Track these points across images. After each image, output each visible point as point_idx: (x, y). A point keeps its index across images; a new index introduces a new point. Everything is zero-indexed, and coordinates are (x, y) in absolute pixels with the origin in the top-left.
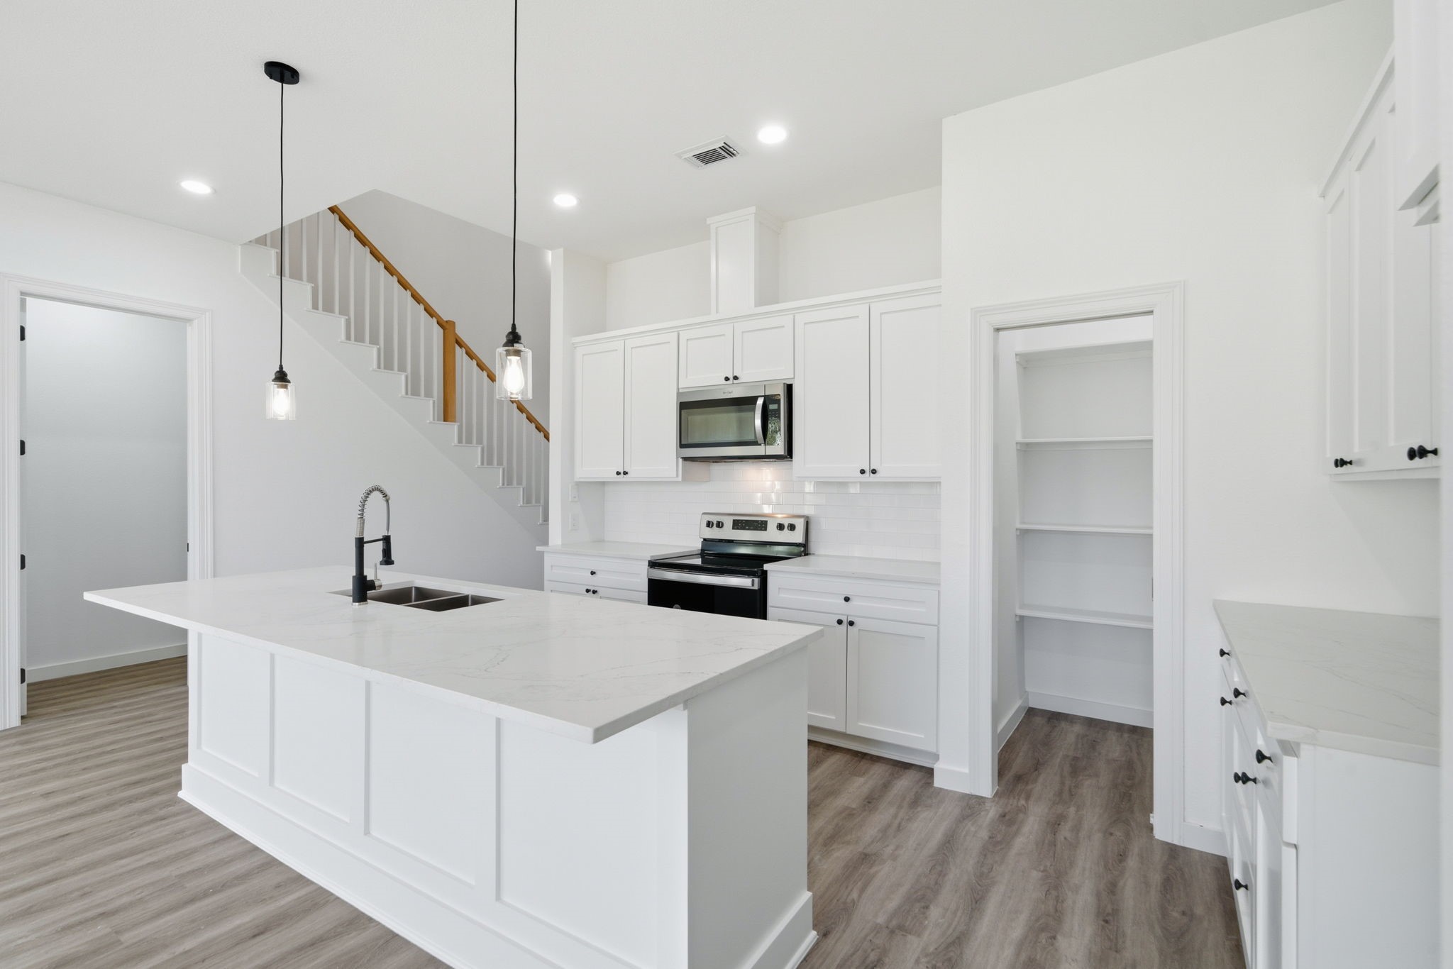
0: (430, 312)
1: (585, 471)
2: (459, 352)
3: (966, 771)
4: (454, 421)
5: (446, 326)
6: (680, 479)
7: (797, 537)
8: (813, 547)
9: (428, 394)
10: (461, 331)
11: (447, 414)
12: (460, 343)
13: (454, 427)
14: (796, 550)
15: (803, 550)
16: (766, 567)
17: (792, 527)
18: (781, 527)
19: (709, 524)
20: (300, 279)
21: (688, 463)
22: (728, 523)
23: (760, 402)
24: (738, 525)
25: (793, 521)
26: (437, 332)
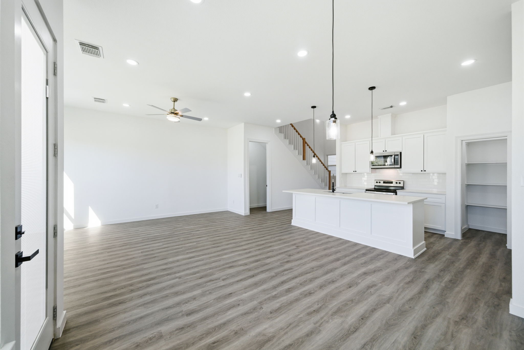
0: (301, 137)
1: (344, 171)
2: (306, 145)
3: (454, 234)
4: (305, 160)
5: (304, 139)
6: (370, 172)
7: (401, 185)
8: (405, 188)
9: (301, 155)
10: (306, 140)
11: (304, 159)
12: (306, 143)
13: (305, 161)
14: (401, 188)
15: (402, 188)
16: (397, 191)
17: (400, 183)
18: (397, 183)
19: (377, 182)
20: (282, 133)
21: (372, 169)
22: (382, 182)
23: (393, 156)
24: (384, 182)
25: (400, 182)
26: (302, 140)
